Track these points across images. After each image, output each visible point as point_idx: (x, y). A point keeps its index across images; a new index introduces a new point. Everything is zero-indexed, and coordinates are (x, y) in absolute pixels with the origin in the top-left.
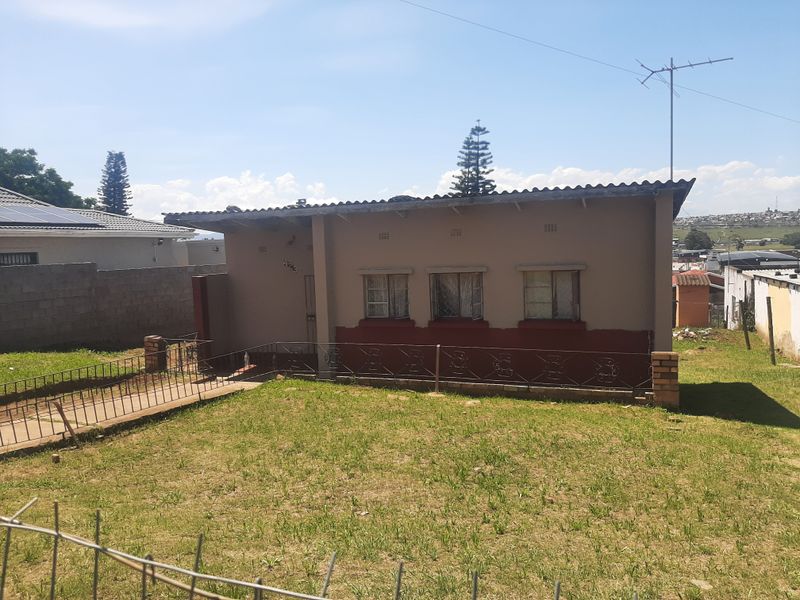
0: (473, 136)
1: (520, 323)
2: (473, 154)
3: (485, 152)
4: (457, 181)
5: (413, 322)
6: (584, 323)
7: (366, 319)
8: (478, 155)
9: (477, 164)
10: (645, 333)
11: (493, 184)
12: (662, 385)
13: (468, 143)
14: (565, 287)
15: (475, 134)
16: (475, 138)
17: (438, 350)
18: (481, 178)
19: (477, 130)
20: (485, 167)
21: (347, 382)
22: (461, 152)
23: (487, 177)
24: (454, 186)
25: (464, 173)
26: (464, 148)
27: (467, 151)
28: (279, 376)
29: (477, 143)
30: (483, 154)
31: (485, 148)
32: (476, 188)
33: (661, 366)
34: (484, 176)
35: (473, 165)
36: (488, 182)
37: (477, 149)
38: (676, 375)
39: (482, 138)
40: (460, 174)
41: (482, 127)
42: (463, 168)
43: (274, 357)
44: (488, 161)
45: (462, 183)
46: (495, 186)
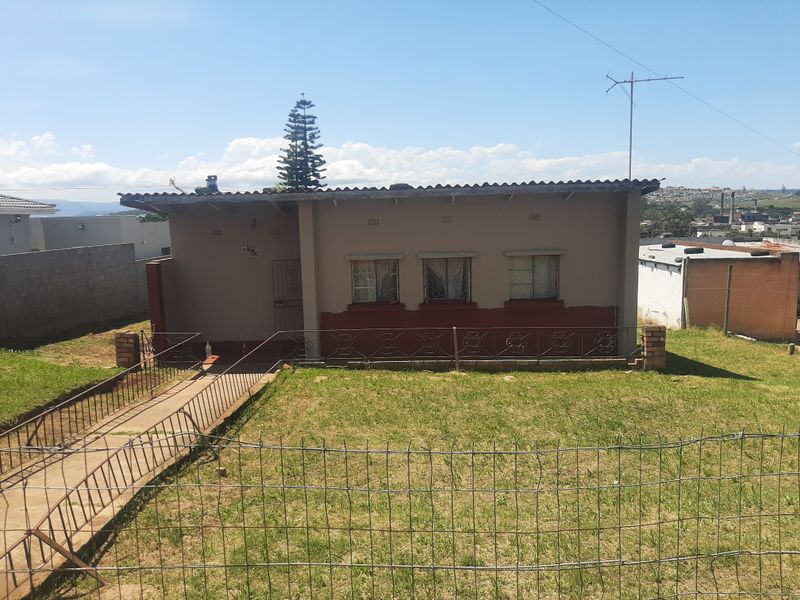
0: (299, 109)
1: (506, 303)
2: (301, 128)
3: (312, 126)
4: (286, 155)
5: (403, 306)
6: (562, 301)
7: (354, 304)
8: (305, 130)
9: (304, 138)
10: (612, 308)
11: (322, 159)
12: (653, 352)
13: (294, 116)
14: (543, 270)
15: (300, 107)
16: (301, 112)
17: (455, 332)
18: (310, 153)
19: (303, 104)
20: (313, 142)
21: (362, 367)
22: (289, 126)
23: (316, 152)
24: (282, 160)
25: (292, 146)
26: (290, 120)
27: (293, 124)
28: (286, 366)
29: (304, 117)
30: (310, 129)
31: (312, 122)
32: (305, 163)
33: (653, 336)
34: (313, 151)
35: (301, 138)
36: (318, 157)
37: (304, 122)
38: (663, 344)
39: (309, 112)
40: (289, 148)
41: (308, 100)
42: (290, 142)
43: (244, 346)
44: (316, 136)
45: (289, 157)
46: (324, 162)
